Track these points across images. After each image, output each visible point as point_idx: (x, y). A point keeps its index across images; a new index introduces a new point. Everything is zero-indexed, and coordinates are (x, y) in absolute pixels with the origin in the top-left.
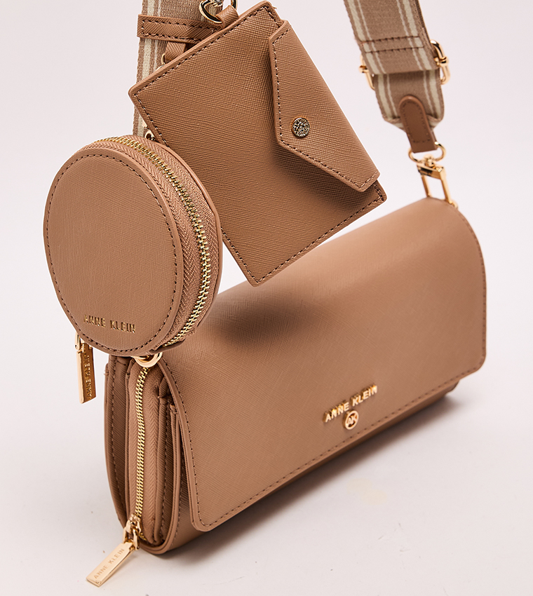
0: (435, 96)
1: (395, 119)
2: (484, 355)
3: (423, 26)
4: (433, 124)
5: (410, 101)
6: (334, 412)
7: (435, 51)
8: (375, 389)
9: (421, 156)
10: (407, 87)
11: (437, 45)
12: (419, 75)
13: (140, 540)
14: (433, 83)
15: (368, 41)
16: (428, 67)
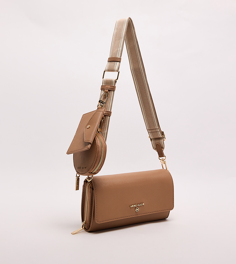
0: (163, 143)
1: (155, 149)
2: (174, 206)
3: (159, 126)
4: (163, 150)
5: (158, 144)
6: (133, 206)
7: (163, 133)
8: (143, 204)
9: (161, 158)
10: (157, 141)
11: (163, 132)
12: (160, 139)
13: (85, 228)
14: (162, 140)
15: (149, 130)
16: (161, 137)
